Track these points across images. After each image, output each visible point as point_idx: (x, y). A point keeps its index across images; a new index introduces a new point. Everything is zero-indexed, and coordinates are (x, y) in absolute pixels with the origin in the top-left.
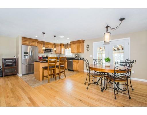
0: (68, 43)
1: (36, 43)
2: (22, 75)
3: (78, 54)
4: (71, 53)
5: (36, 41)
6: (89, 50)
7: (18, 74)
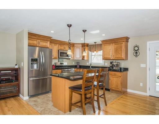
0: (95, 43)
1: (49, 42)
2: (28, 97)
3: (117, 61)
4: (103, 59)
5: (48, 40)
6: (138, 54)
7: (21, 95)
